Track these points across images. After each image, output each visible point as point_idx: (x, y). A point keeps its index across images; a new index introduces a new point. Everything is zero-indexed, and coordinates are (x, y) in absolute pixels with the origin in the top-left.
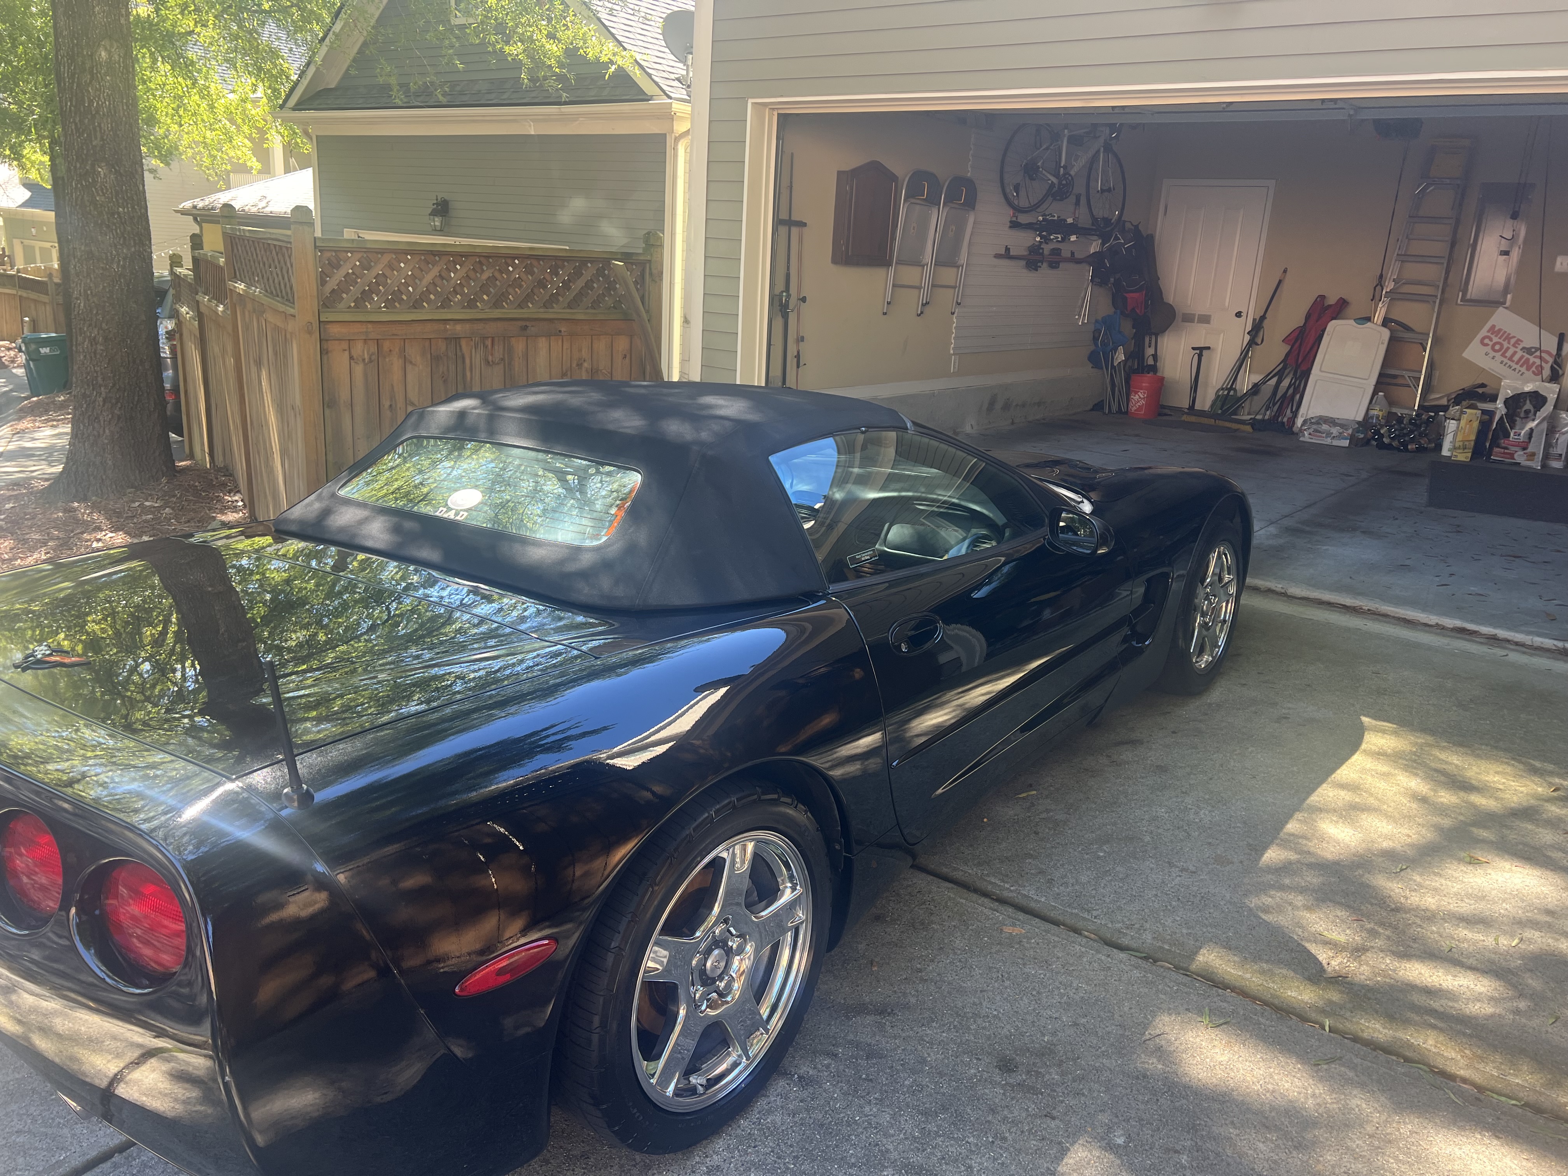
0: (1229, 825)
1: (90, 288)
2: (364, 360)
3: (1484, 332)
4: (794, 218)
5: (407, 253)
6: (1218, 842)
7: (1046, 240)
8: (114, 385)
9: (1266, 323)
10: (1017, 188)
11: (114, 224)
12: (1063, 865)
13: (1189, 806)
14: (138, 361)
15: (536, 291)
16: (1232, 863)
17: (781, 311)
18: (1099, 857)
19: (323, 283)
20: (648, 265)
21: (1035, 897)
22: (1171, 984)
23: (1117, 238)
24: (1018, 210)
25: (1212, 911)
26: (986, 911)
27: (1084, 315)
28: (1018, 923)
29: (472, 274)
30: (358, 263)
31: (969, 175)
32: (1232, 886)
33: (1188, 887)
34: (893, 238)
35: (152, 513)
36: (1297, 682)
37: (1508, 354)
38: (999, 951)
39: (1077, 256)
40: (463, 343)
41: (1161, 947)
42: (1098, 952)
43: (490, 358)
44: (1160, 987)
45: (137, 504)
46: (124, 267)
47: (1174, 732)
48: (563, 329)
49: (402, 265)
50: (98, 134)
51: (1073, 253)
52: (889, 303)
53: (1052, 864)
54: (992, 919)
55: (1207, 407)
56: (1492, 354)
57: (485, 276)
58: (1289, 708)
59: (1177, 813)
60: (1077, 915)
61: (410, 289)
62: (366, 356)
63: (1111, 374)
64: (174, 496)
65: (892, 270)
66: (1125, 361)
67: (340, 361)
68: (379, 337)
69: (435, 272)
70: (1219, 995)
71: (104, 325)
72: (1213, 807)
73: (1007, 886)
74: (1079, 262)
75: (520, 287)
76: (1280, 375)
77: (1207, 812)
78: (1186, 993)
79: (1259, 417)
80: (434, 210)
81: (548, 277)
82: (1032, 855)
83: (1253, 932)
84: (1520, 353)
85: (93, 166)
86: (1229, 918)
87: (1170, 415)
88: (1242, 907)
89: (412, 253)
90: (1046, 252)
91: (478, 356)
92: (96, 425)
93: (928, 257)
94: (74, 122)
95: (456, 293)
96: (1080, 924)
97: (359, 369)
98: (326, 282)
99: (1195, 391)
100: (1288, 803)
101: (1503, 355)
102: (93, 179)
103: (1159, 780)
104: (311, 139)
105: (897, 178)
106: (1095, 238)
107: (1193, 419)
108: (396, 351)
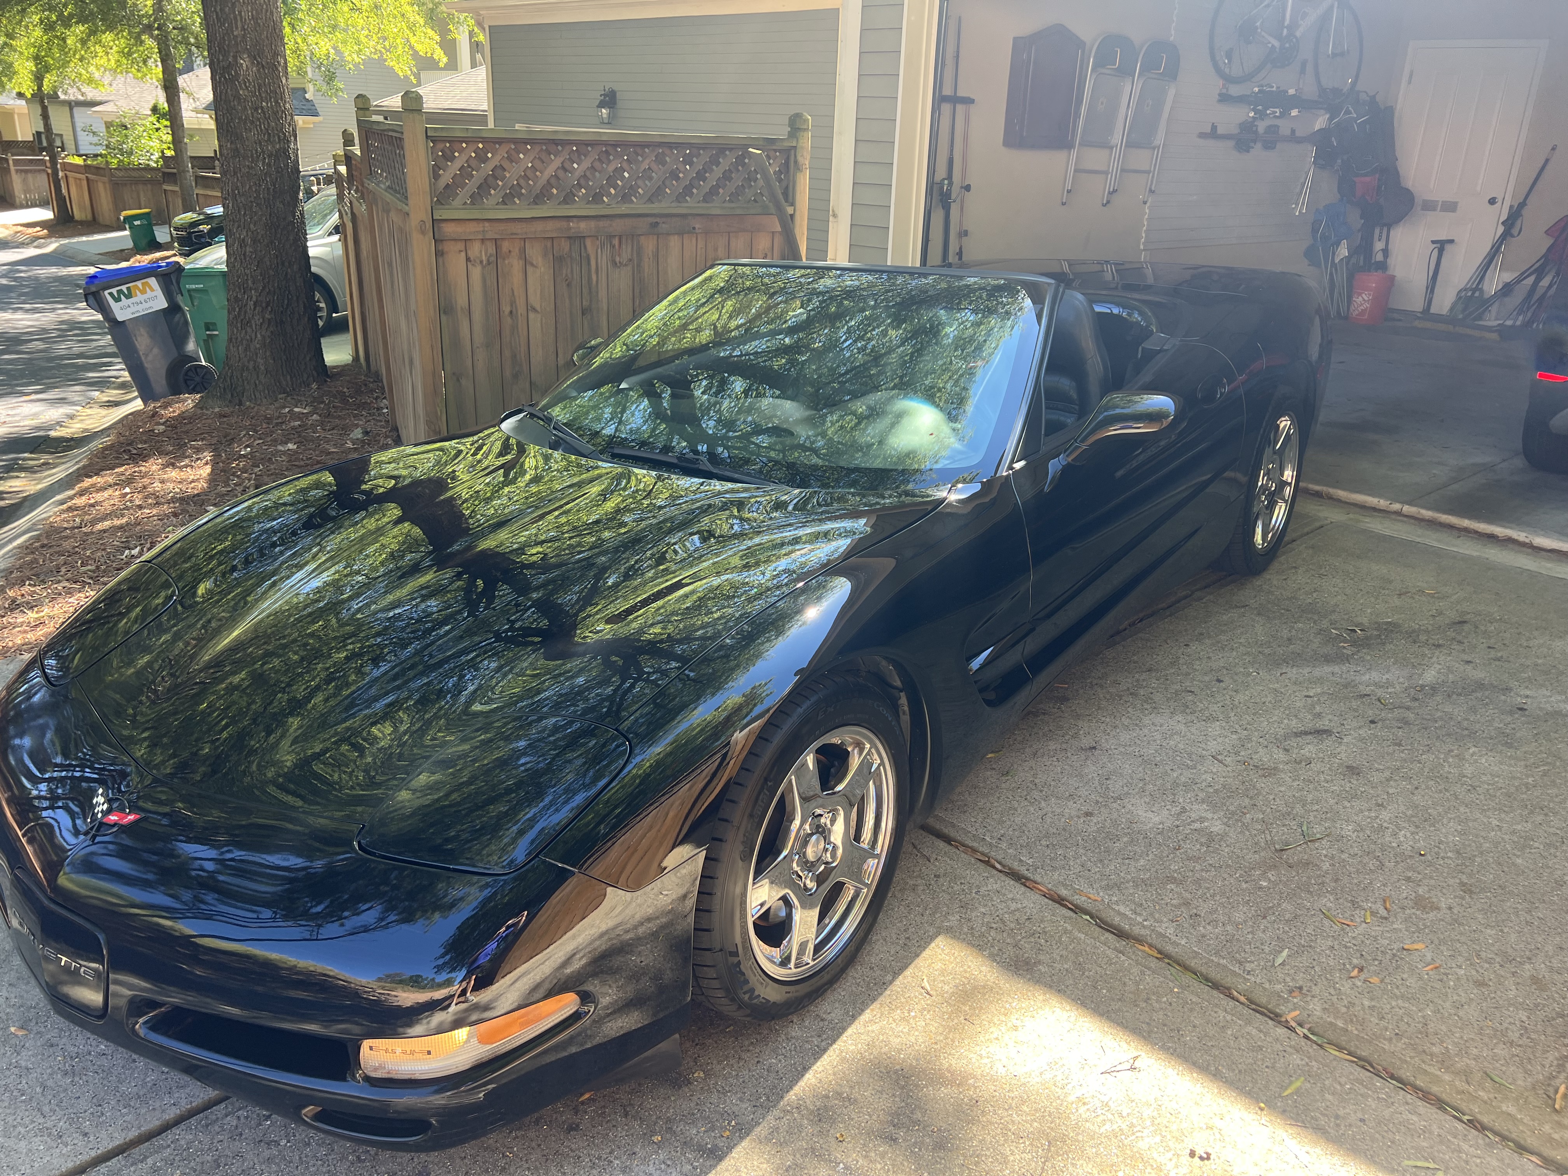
0: (1437, 853)
1: (237, 188)
2: (481, 262)
4: (961, 93)
5: (526, 142)
6: (1420, 876)
7: (1261, 115)
8: (264, 288)
9: (1524, 212)
10: (1229, 55)
11: (258, 119)
12: (1213, 896)
13: (1385, 825)
14: (287, 264)
15: (667, 183)
16: (1438, 909)
17: (941, 201)
18: (1261, 888)
19: (436, 176)
20: (793, 152)
21: (1174, 938)
22: (1343, 1080)
23: (1348, 112)
24: (1228, 79)
25: (1405, 976)
26: (1109, 952)
27: (1303, 204)
28: (1148, 972)
29: (597, 165)
30: (473, 155)
31: (1172, 38)
32: (1436, 942)
33: (1376, 939)
34: (1077, 115)
35: (300, 419)
36: (1540, 661)
38: (1119, 1010)
39: (1298, 134)
40: (588, 242)
41: (1331, 1023)
42: (1248, 1022)
43: (617, 259)
44: (1327, 1082)
45: (287, 410)
46: (269, 165)
47: (1372, 722)
48: (697, 226)
49: (521, 156)
50: (239, 23)
51: (1293, 131)
52: (1069, 191)
53: (1199, 893)
54: (1115, 964)
55: (1445, 311)
57: (611, 168)
58: (1527, 697)
59: (1368, 833)
60: (1225, 966)
61: (531, 182)
62: (484, 258)
63: (1331, 274)
64: (323, 402)
65: (1074, 153)
66: (1348, 258)
67: (456, 263)
68: (497, 237)
69: (557, 162)
70: (1407, 1103)
71: (252, 226)
72: (1417, 827)
73: (1139, 919)
74: (1300, 141)
75: (650, 178)
76: (1540, 272)
77: (1408, 835)
78: (1362, 1095)
79: (1509, 323)
80: (601, 101)
81: (681, 167)
82: (1175, 879)
83: (1461, 1013)
85: (235, 57)
86: (1429, 988)
87: (1400, 320)
88: (1446, 974)
89: (532, 142)
90: (1261, 130)
91: (604, 257)
92: (249, 329)
93: (1117, 138)
94: (215, 10)
95: (580, 186)
96: (1228, 981)
97: (476, 272)
98: (440, 175)
99: (1432, 291)
100: (1519, 827)
102: (236, 72)
103: (1348, 785)
104: (484, 29)
105: (1085, 43)
106: (1322, 112)
107: (1428, 325)
108: (516, 252)
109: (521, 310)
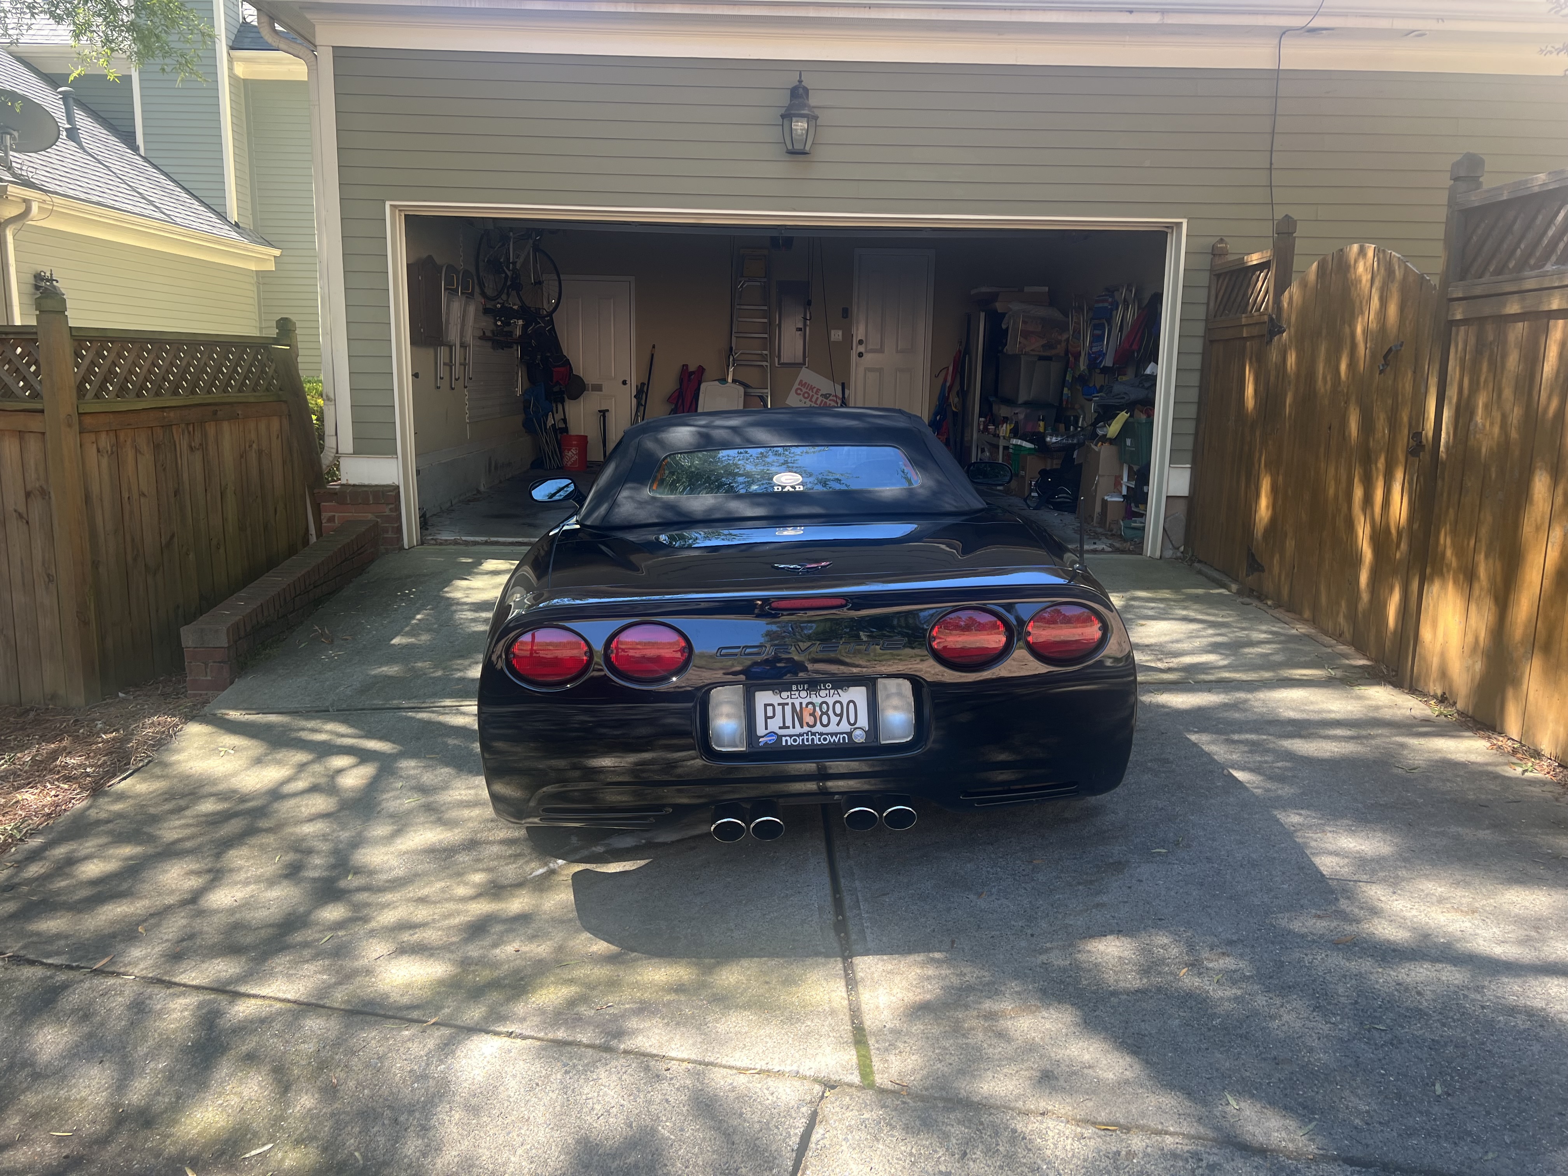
2: (107, 452)
3: (796, 386)
5: (130, 341)
7: (505, 324)
9: (647, 388)
15: (217, 376)
23: (538, 323)
24: (488, 298)
27: (520, 388)
29: (174, 362)
37: (814, 400)
40: (175, 430)
43: (193, 444)
48: (240, 412)
49: (126, 354)
52: (441, 379)
56: (804, 400)
61: (134, 377)
62: (109, 448)
63: (546, 436)
65: (442, 350)
66: (555, 425)
67: (92, 454)
68: (116, 427)
69: (149, 360)
81: (224, 362)
84: (820, 399)
89: (134, 341)
91: (185, 443)
93: (454, 338)
95: (164, 380)
97: (105, 461)
99: (605, 446)
101: (811, 401)
108: (129, 442)
109: (135, 495)
